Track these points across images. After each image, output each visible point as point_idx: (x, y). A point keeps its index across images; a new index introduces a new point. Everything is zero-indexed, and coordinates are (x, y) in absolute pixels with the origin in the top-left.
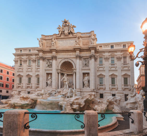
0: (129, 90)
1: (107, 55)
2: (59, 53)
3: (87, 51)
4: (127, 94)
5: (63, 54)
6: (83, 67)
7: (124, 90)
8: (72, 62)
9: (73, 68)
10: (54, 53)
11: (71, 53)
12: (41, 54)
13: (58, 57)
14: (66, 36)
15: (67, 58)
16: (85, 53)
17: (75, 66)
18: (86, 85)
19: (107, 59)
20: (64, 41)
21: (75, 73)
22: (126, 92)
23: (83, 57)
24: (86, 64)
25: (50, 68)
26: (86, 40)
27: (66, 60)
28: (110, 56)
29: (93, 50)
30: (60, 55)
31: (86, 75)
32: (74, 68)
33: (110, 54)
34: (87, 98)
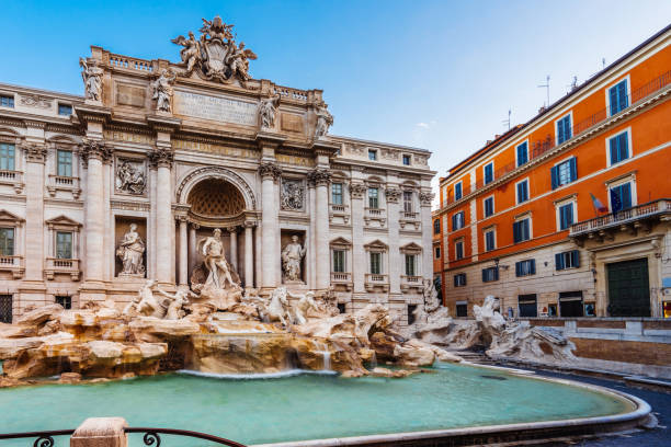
0: (419, 293)
1: (358, 177)
2: (183, 140)
3: (300, 156)
4: (413, 302)
5: (199, 147)
6: (283, 209)
7: (405, 293)
8: (241, 187)
9: (243, 206)
10: (164, 139)
11: (238, 152)
12: (95, 132)
13: (176, 158)
14: (214, 80)
15: (221, 168)
16: (292, 160)
17: (254, 202)
18: (293, 273)
19: (356, 191)
20: (207, 98)
21: (254, 229)
22: (412, 298)
23: (285, 171)
24: (292, 199)
25: (135, 199)
26: (293, 116)
27: (216, 175)
28: (368, 184)
29: (324, 155)
30: (189, 152)
31: (295, 238)
32: (249, 208)
33: (366, 176)
34: (373, 322)
